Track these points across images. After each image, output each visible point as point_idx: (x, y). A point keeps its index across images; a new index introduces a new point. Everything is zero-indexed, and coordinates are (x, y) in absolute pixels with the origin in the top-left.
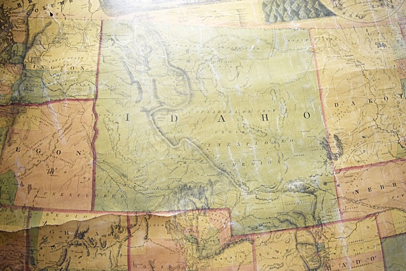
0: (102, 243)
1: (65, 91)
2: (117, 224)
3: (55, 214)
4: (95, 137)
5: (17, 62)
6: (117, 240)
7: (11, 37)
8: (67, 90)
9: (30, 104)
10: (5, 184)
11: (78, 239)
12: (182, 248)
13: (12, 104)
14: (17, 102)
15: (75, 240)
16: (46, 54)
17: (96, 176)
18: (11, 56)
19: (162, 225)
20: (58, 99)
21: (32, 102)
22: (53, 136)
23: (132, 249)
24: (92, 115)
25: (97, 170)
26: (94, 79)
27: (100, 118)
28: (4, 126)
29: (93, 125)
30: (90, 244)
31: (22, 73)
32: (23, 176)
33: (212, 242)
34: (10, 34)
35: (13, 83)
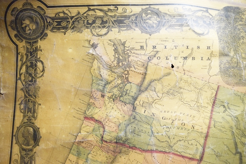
1: (172, 145)
5: (127, 102)
7: (127, 76)
8: (175, 144)
9: (134, 148)
13: (116, 143)
14: (121, 142)
16: (158, 103)
18: (122, 94)
20: (164, 151)
21: (136, 146)
26: (202, 141)
28: (103, 162)
31: (132, 115)
34: (126, 72)
35: (121, 122)
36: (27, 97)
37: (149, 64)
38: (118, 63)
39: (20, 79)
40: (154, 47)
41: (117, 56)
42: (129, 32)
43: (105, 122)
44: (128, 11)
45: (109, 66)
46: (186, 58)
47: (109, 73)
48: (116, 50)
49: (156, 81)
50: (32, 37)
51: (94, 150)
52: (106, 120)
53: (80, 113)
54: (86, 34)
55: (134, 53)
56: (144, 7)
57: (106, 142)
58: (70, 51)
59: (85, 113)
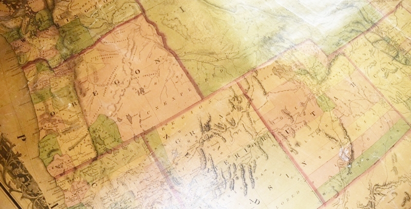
0: (230, 121)
1: (110, 22)
2: (233, 96)
3: (170, 123)
4: (164, 40)
5: (48, 27)
6: (242, 111)
7: (30, 10)
8: (112, 19)
9: (83, 52)
10: (102, 130)
11: (206, 133)
12: (300, 83)
13: (65, 61)
14: (69, 57)
15: (204, 135)
16: (72, 5)
17: (187, 68)
18: (38, 25)
19: (271, 75)
20: (108, 31)
21: (83, 48)
22: (123, 62)
23: (260, 111)
24: (149, 26)
25: (185, 64)
27: (159, 24)
28: (68, 84)
29: (156, 32)
30: (220, 130)
31: (59, 32)
32: (116, 112)
33: (318, 67)
34: (27, 8)
35: (55, 44)
38: (15, 8)
43: (42, 55)
47: (14, 21)
51: (51, 83)
52: (42, 53)
53: (15, 69)
57: (56, 67)
59: (19, 65)
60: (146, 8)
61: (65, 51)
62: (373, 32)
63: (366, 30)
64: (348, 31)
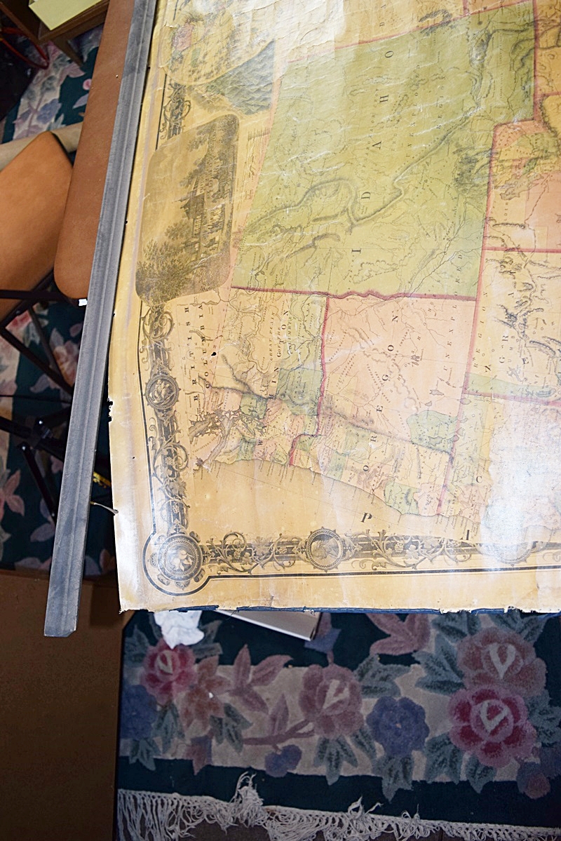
0: (525, 288)
1: (311, 338)
2: (499, 265)
3: (475, 354)
4: (377, 295)
5: (265, 408)
6: (523, 267)
7: (232, 413)
8: (310, 334)
9: (322, 390)
10: (425, 430)
11: (517, 323)
12: (542, 177)
13: (318, 415)
14: (316, 408)
15: (517, 327)
17: (428, 293)
18: (255, 416)
19: (507, 204)
20: (320, 348)
21: (319, 387)
22: (368, 356)
23: (538, 246)
24: (348, 300)
25: (422, 291)
26: (303, 297)
27: (353, 288)
29: (361, 298)
30: (526, 306)
31: (280, 399)
32: (418, 401)
33: (538, 141)
34: (228, 415)
35: (290, 413)
36: (273, 557)
37: (214, 385)
39: (249, 571)
40: (194, 382)
41: (209, 431)
42: (178, 418)
44: (153, 424)
45: (222, 440)
46: (202, 338)
47: (230, 437)
48: (202, 433)
49: (235, 373)
50: (197, 555)
52: (291, 433)
53: (285, 473)
54: (186, 477)
55: (203, 408)
56: (146, 402)
57: (318, 430)
58: (208, 497)
59: (284, 465)
60: (325, 290)
61: (306, 409)
62: (543, 34)
63: (533, 41)
64: (519, 68)
